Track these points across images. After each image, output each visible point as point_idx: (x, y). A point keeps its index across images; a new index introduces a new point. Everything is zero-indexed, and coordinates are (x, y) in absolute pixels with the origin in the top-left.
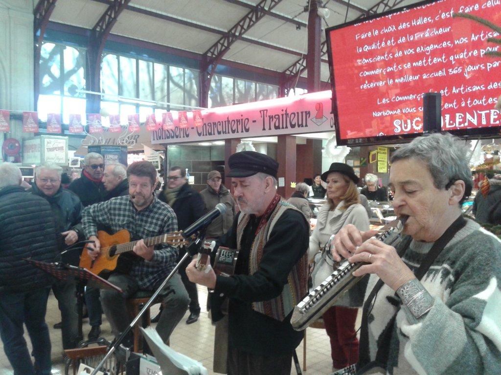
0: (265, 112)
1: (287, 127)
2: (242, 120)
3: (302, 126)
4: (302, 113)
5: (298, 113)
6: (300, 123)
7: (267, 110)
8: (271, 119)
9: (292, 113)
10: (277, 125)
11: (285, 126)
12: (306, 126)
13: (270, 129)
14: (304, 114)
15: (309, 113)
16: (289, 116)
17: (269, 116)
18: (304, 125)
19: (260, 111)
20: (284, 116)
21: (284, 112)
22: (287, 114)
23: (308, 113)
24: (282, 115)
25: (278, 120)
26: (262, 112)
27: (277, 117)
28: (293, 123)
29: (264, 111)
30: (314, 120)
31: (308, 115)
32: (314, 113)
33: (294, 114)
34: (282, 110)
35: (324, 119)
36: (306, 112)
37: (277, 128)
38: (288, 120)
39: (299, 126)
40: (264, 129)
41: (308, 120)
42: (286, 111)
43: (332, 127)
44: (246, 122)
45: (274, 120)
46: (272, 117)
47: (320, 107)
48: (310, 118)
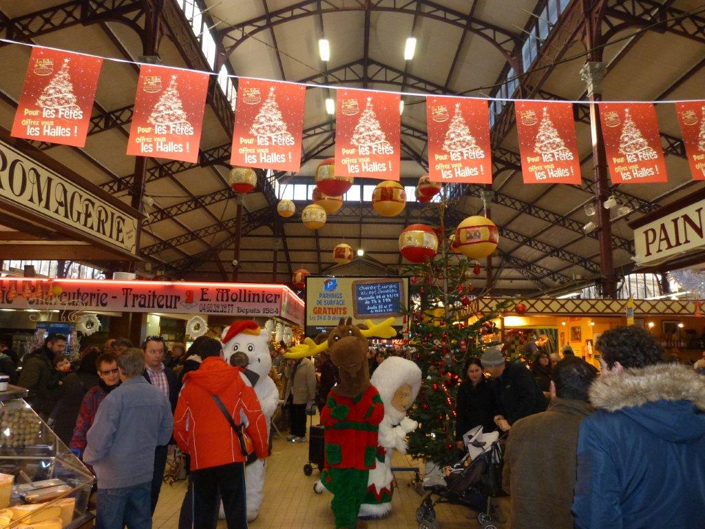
0: (129, 291)
1: (153, 307)
2: (98, 294)
3: (171, 307)
4: (172, 296)
5: (167, 296)
6: (169, 304)
7: (131, 289)
8: (136, 298)
9: (160, 296)
10: (142, 303)
11: (151, 305)
12: (175, 307)
13: (133, 306)
14: (174, 298)
15: (179, 297)
16: (157, 297)
17: (134, 295)
18: (173, 306)
19: (123, 289)
20: (152, 297)
21: (151, 294)
22: (154, 296)
23: (178, 298)
24: (149, 296)
25: (143, 300)
26: (125, 291)
27: (143, 296)
28: (161, 304)
29: (127, 289)
30: (184, 303)
31: (177, 300)
32: (183, 298)
33: (163, 296)
34: (150, 292)
35: (194, 304)
36: (176, 297)
37: (141, 306)
38: (156, 300)
39: (167, 307)
40: (126, 306)
41: (178, 305)
42: (154, 293)
43: (201, 311)
44: (104, 296)
45: (139, 299)
46: (137, 296)
47: (190, 294)
48: (181, 301)
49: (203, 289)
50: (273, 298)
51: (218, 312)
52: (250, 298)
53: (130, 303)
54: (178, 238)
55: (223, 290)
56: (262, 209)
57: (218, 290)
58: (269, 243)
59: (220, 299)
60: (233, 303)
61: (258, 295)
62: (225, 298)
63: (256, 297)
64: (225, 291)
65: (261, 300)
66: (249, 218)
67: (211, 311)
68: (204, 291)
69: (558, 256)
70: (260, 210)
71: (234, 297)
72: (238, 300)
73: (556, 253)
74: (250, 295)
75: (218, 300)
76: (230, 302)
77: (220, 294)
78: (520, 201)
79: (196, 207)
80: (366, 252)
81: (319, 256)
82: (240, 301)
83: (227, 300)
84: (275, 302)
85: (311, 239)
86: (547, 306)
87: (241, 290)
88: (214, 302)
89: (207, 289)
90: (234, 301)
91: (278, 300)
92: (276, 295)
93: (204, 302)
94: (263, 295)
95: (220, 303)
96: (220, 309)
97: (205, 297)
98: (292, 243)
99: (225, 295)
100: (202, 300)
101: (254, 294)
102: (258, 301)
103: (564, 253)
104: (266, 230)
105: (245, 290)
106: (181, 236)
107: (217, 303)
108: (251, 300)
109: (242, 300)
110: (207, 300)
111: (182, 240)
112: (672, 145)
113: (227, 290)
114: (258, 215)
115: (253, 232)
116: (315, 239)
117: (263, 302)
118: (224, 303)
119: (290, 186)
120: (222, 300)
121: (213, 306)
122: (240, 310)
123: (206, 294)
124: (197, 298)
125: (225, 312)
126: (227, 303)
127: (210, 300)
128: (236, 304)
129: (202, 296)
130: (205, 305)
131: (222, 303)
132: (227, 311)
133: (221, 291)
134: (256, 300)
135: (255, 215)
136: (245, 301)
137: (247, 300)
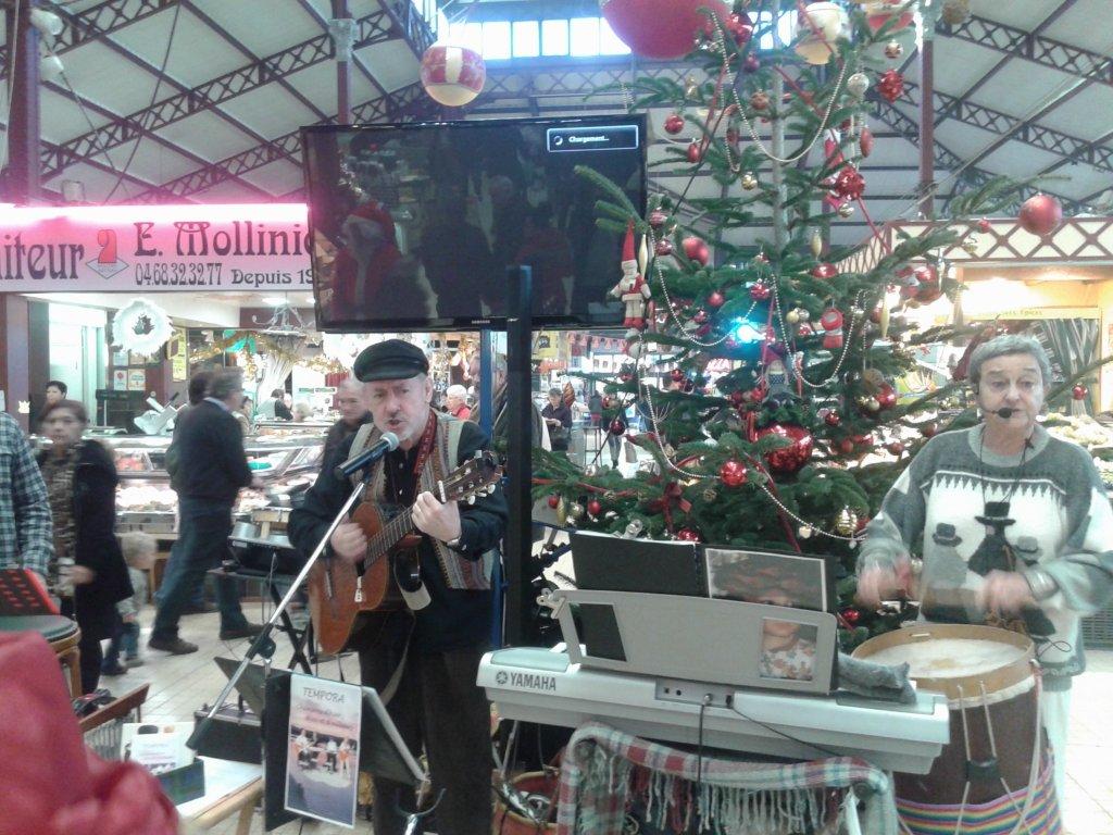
1: (19, 276)
3: (63, 276)
4: (62, 247)
5: (51, 247)
6: (57, 269)
9: (35, 246)
11: (15, 273)
12: (74, 276)
14: (68, 251)
15: (81, 248)
16: (27, 251)
18: (68, 272)
20: (13, 251)
21: (12, 242)
22: (20, 247)
23: (78, 250)
24: (8, 248)
28: (38, 268)
30: (94, 265)
31: (78, 254)
32: (93, 251)
33: (41, 248)
34: (8, 237)
35: (120, 265)
36: (72, 247)
38: (24, 259)
39: (54, 275)
41: (79, 264)
42: (18, 239)
43: (139, 283)
48: (84, 260)
49: (139, 225)
51: (183, 283)
52: (262, 246)
54: (240, 157)
55: (191, 225)
57: (179, 224)
59: (185, 248)
60: (221, 259)
61: (284, 234)
62: (198, 247)
63: (279, 241)
64: (196, 228)
65: (291, 248)
66: (388, 107)
67: (165, 283)
68: (142, 232)
69: (1090, 161)
71: (222, 244)
72: (233, 248)
73: (1086, 156)
74: (261, 234)
75: (180, 253)
76: (213, 257)
77: (185, 238)
78: (1007, 28)
79: (262, 82)
82: (238, 252)
83: (205, 252)
86: (1092, 239)
87: (236, 225)
88: (170, 257)
89: (151, 225)
90: (223, 252)
93: (143, 259)
94: (298, 234)
95: (186, 259)
96: (188, 276)
97: (147, 246)
99: (198, 237)
100: (141, 252)
101: (273, 235)
102: (285, 252)
103: (1105, 153)
105: (249, 224)
106: (246, 153)
107: (179, 260)
108: (267, 249)
109: (244, 249)
110: (152, 253)
111: (250, 161)
113: (203, 227)
114: (408, 98)
117: (298, 252)
118: (198, 259)
120: (192, 252)
121: (170, 269)
122: (238, 279)
123: (149, 236)
124: (126, 250)
125: (201, 283)
126: (204, 260)
127: (161, 254)
128: (230, 261)
129: (140, 243)
130: (148, 265)
131: (192, 259)
132: (207, 281)
133: (186, 227)
134: (279, 248)
135: (401, 99)
136: (250, 252)
137: (256, 248)
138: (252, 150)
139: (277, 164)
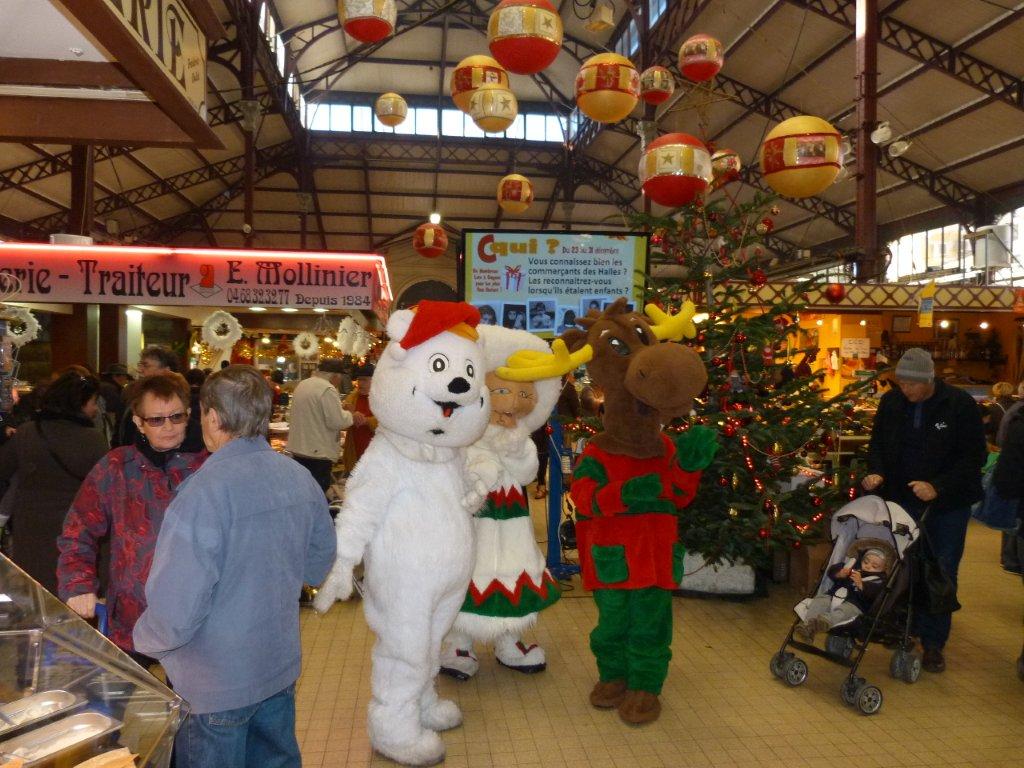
0: (91, 264)
1: (141, 294)
2: (31, 271)
3: (174, 294)
4: (173, 275)
5: (165, 275)
6: (169, 290)
7: (95, 262)
8: (106, 278)
9: (152, 273)
10: (119, 287)
11: (136, 291)
12: (182, 295)
13: (102, 292)
14: (178, 278)
15: (187, 277)
16: (146, 276)
17: (100, 272)
18: (177, 292)
19: (80, 262)
20: (136, 277)
21: (135, 270)
22: (141, 274)
23: (184, 277)
24: (132, 274)
25: (120, 281)
26: (84, 264)
27: (119, 275)
28: (155, 288)
29: (87, 262)
30: (197, 288)
31: (185, 281)
32: (196, 278)
33: (158, 275)
34: (132, 266)
35: (216, 289)
36: (181, 275)
37: (116, 292)
38: (144, 282)
39: (166, 294)
40: (88, 292)
41: (186, 287)
42: (139, 268)
43: (230, 301)
44: (43, 275)
45: (113, 280)
46: (108, 274)
47: (208, 271)
48: (191, 284)
49: (231, 263)
50: (359, 279)
51: (261, 302)
52: (317, 279)
53: (95, 286)
54: (139, 190)
55: (268, 263)
56: (278, 145)
57: (260, 264)
58: (292, 201)
59: (263, 279)
60: (287, 287)
61: (333, 272)
62: (273, 279)
63: (330, 276)
64: (272, 266)
65: (338, 281)
67: (249, 302)
68: (233, 266)
70: (275, 146)
71: (290, 277)
72: (297, 280)
74: (317, 272)
75: (259, 282)
76: (283, 285)
77: (264, 272)
80: (444, 219)
81: (370, 223)
82: (301, 283)
83: (277, 282)
84: (364, 285)
85: (357, 196)
87: (300, 264)
88: (253, 285)
89: (240, 263)
90: (290, 283)
91: (369, 282)
92: (364, 274)
93: (235, 285)
94: (342, 272)
95: (264, 287)
96: (265, 297)
97: (236, 276)
98: (327, 202)
99: (273, 273)
100: (231, 281)
101: (325, 272)
102: (334, 284)
104: (285, 179)
105: (309, 265)
106: (144, 187)
107: (260, 287)
108: (321, 281)
109: (305, 280)
110: (240, 282)
111: (147, 193)
112: (937, 54)
113: (277, 264)
114: (272, 154)
115: (265, 183)
116: (363, 197)
117: (342, 284)
118: (271, 287)
119: (324, 107)
120: (268, 282)
121: (252, 293)
122: (301, 300)
123: (237, 270)
124: (221, 278)
125: (274, 303)
126: (277, 287)
127: (246, 282)
128: (294, 289)
129: (231, 275)
130: (236, 290)
131: (268, 287)
132: (278, 301)
133: (265, 265)
134: (329, 281)
135: (268, 155)
136: (309, 283)
137: (313, 281)
138: (149, 185)
139: (167, 197)
